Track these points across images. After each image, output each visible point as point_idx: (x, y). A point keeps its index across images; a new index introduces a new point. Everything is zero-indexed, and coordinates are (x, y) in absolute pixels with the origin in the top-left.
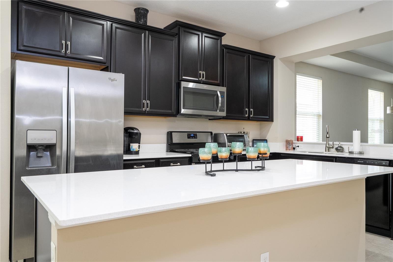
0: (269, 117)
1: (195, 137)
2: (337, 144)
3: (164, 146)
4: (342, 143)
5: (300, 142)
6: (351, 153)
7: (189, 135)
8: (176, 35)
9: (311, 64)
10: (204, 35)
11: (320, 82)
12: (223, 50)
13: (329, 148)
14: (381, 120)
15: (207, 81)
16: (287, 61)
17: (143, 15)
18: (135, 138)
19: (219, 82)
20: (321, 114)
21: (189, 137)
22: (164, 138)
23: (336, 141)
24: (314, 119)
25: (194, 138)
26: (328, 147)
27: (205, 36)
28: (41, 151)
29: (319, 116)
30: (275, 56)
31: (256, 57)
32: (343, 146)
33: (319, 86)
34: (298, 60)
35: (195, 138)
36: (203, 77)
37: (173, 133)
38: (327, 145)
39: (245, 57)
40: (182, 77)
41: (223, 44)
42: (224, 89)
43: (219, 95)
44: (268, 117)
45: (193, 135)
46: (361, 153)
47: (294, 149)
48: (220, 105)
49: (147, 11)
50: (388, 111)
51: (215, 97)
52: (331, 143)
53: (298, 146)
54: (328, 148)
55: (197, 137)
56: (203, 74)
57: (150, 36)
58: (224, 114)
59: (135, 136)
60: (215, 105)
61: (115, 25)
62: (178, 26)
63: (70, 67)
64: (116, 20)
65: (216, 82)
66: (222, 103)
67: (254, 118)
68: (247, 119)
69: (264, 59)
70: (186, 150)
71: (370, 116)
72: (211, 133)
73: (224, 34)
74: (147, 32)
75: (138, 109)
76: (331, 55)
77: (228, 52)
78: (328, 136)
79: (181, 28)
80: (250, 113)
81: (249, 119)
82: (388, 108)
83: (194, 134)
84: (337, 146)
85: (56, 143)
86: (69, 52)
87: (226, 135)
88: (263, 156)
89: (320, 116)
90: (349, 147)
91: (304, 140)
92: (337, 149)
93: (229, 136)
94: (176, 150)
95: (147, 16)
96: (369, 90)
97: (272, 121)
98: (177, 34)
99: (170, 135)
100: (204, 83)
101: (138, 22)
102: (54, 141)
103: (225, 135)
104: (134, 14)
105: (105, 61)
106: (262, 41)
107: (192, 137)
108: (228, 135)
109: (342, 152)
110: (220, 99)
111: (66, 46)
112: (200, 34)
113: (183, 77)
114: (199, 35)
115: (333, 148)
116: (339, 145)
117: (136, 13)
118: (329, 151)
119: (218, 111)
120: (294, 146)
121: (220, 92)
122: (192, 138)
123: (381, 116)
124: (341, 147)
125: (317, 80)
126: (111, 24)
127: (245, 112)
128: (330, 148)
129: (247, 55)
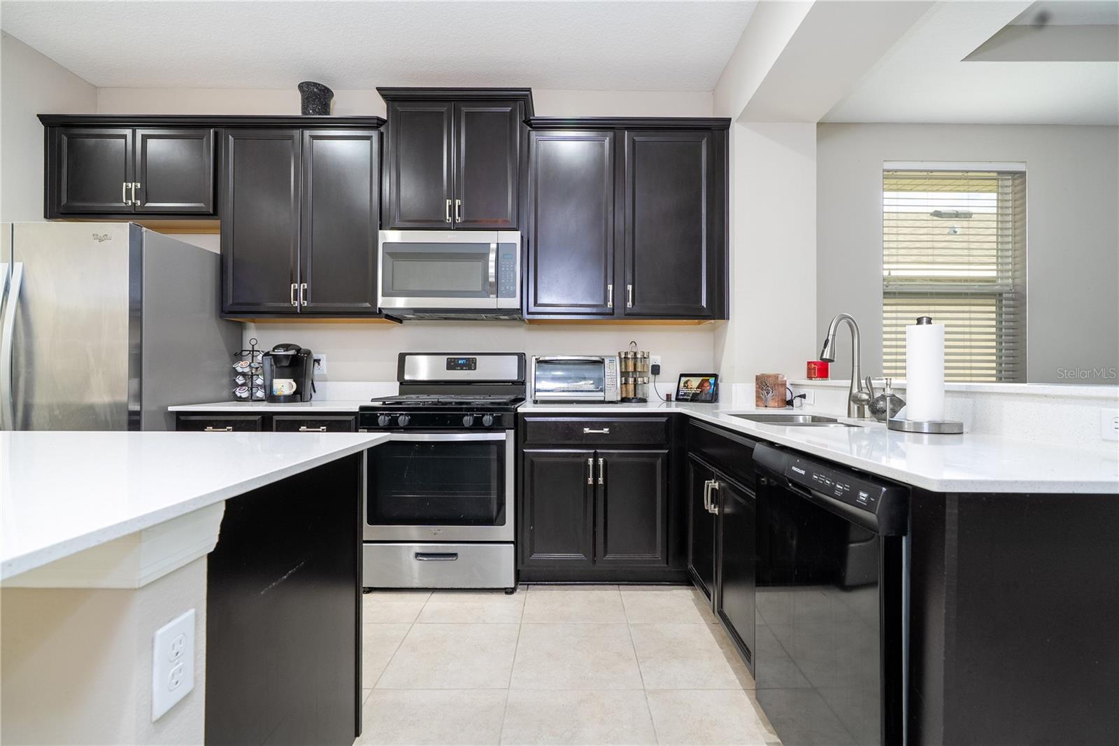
1: (470, 364)
7: (454, 362)
8: (381, 124)
10: (461, 108)
19: (509, 220)
21: (452, 365)
25: (466, 370)
30: (729, 121)
35: (470, 369)
37: (406, 357)
38: (855, 393)
42: (513, 237)
45: (464, 361)
53: (803, 396)
54: (860, 406)
55: (475, 365)
58: (514, 304)
72: (520, 356)
74: (304, 131)
79: (391, 104)
83: (469, 358)
105: (210, 210)
107: (462, 367)
111: (136, 191)
114: (444, 112)
116: (884, 390)
119: (491, 296)
121: (499, 244)
122: (462, 369)
124: (892, 399)
129: (613, 134)
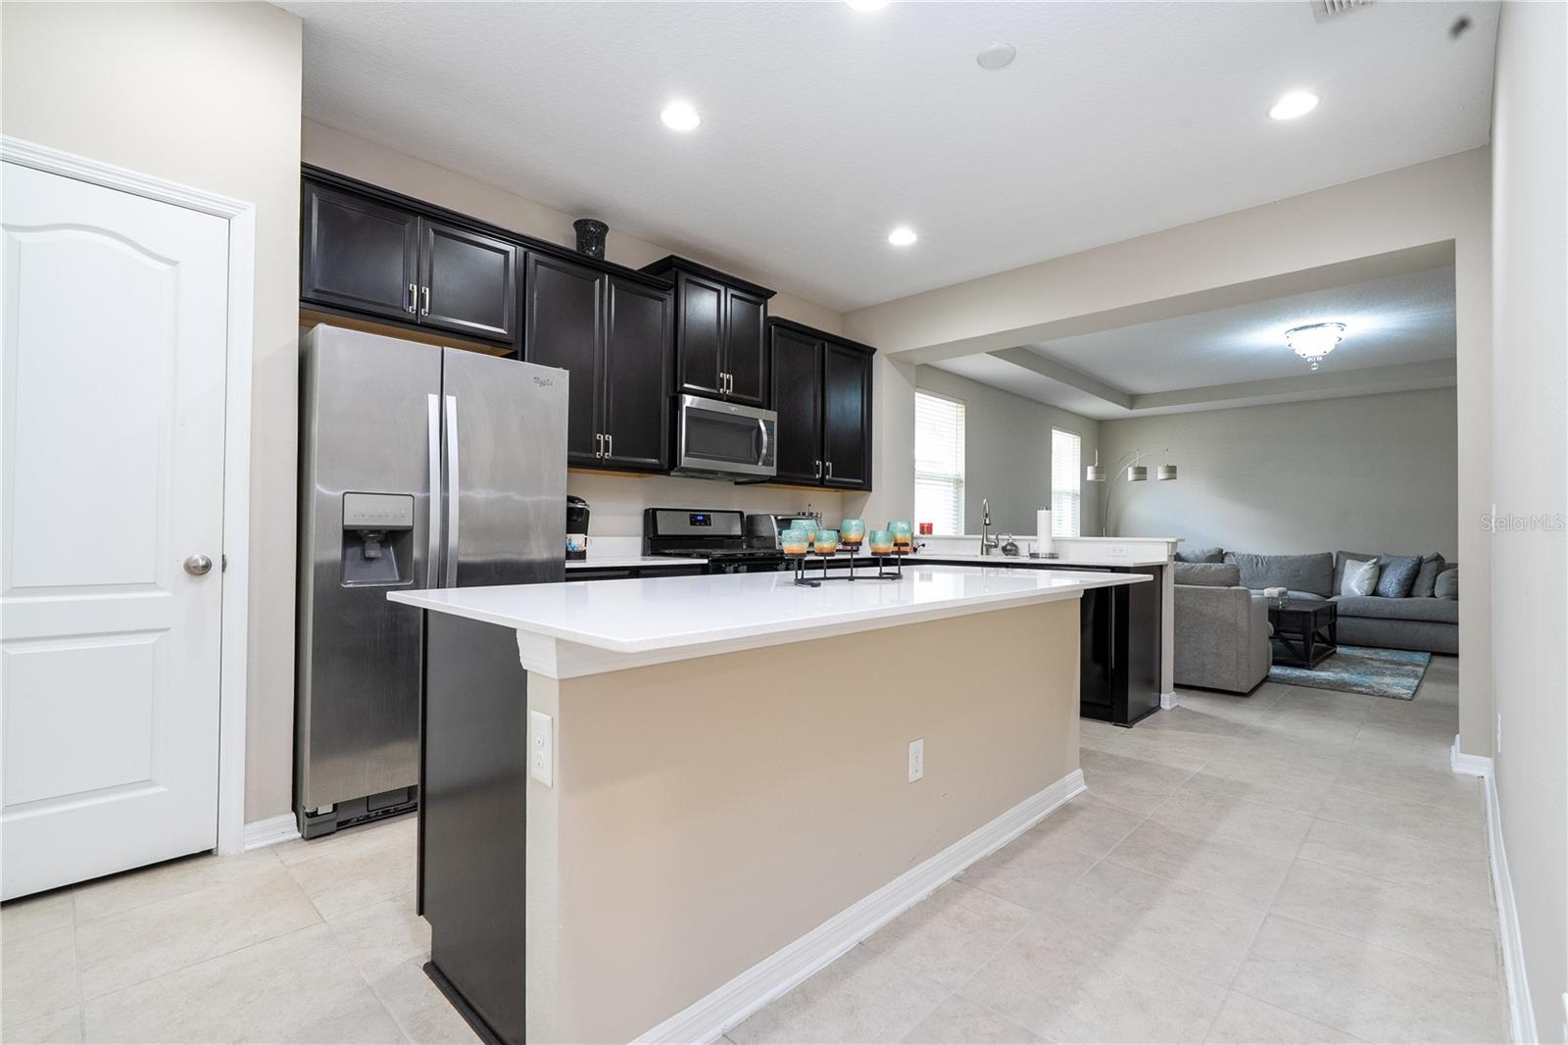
0: (864, 480)
2: (1004, 539)
3: (637, 542)
4: (1014, 537)
5: (925, 536)
6: (1033, 555)
7: (694, 518)
8: (670, 289)
9: (949, 370)
10: (731, 292)
11: (959, 409)
12: (771, 328)
13: (989, 547)
14: (1074, 495)
15: (736, 395)
16: (900, 360)
17: (596, 237)
18: (575, 521)
19: (760, 399)
20: (963, 479)
21: (694, 521)
22: (637, 523)
23: (1002, 534)
24: (948, 488)
25: (704, 525)
26: (986, 545)
27: (733, 296)
28: (374, 545)
29: (958, 482)
30: (875, 350)
31: (837, 348)
32: (1016, 543)
33: (959, 418)
34: (920, 360)
35: (706, 525)
36: (728, 388)
37: (658, 512)
38: (985, 542)
39: (816, 348)
40: (682, 384)
41: (769, 314)
42: (773, 416)
43: (763, 428)
44: (860, 481)
45: (701, 518)
46: (1052, 556)
47: (915, 550)
48: (764, 451)
49: (605, 228)
50: (1090, 476)
51: (754, 433)
52: (993, 537)
53: (923, 545)
54: (987, 548)
55: (710, 521)
56: (728, 381)
57: (613, 288)
58: (772, 471)
59: (578, 516)
60: (754, 450)
61: (532, 255)
62: (675, 269)
63: (445, 348)
64: (534, 243)
65: (754, 399)
66: (770, 444)
67: (834, 482)
68: (818, 483)
69: (854, 353)
70: (690, 551)
71: (1055, 486)
72: (741, 513)
73: (773, 293)
74: (607, 277)
75: (584, 455)
76: (988, 353)
77: (780, 335)
78: (987, 522)
79: (680, 273)
80: (825, 470)
81: (822, 484)
82: (1090, 469)
83: (703, 516)
84: (1004, 544)
85: (411, 524)
86: (425, 313)
87: (776, 518)
88: (902, 557)
89: (961, 482)
90: (1029, 545)
91: (936, 532)
92: (1004, 549)
93: (781, 520)
94: (667, 552)
95: (604, 240)
96: (1053, 431)
97: (870, 489)
98: (672, 286)
99: (650, 517)
100: (731, 400)
101: (584, 252)
102: (407, 522)
103: (773, 517)
104: (574, 233)
105: (512, 339)
106: (846, 314)
107: (701, 523)
108: (780, 518)
109: (1015, 555)
110: (765, 437)
111: (421, 297)
112: (722, 289)
113: (686, 385)
114: (718, 291)
115: (996, 546)
116: (1008, 540)
117: (577, 231)
118: (988, 554)
119: (760, 464)
120: (915, 546)
121: (764, 421)
122: (701, 525)
123: (1076, 486)
124: (1012, 544)
125: (954, 404)
126: (525, 253)
127: (815, 469)
128: (991, 546)
129: (819, 343)
